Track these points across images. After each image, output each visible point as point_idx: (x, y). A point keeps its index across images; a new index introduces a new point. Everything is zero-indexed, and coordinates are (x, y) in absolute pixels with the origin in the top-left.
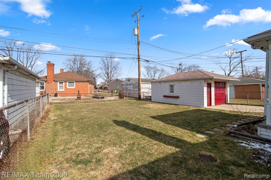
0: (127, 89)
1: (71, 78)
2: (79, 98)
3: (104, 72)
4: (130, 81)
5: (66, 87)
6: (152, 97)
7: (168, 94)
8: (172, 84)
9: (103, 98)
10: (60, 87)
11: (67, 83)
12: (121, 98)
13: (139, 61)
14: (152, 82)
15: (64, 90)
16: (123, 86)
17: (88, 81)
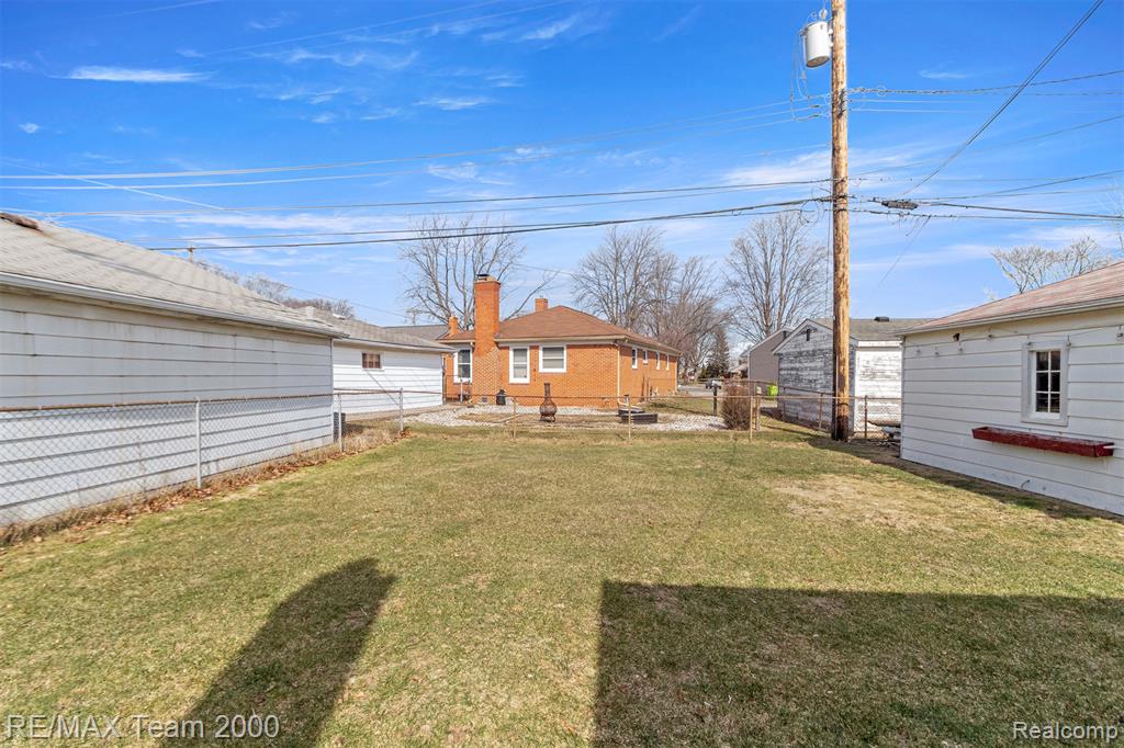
0: (798, 379)
1: (552, 333)
2: (547, 416)
3: (748, 301)
4: (812, 335)
5: (534, 370)
6: (905, 432)
7: (1018, 416)
8: (1047, 340)
9: (653, 419)
10: (515, 367)
11: (541, 352)
12: (731, 427)
13: (837, 212)
14: (905, 338)
15: (527, 381)
16: (783, 366)
17: (616, 341)
